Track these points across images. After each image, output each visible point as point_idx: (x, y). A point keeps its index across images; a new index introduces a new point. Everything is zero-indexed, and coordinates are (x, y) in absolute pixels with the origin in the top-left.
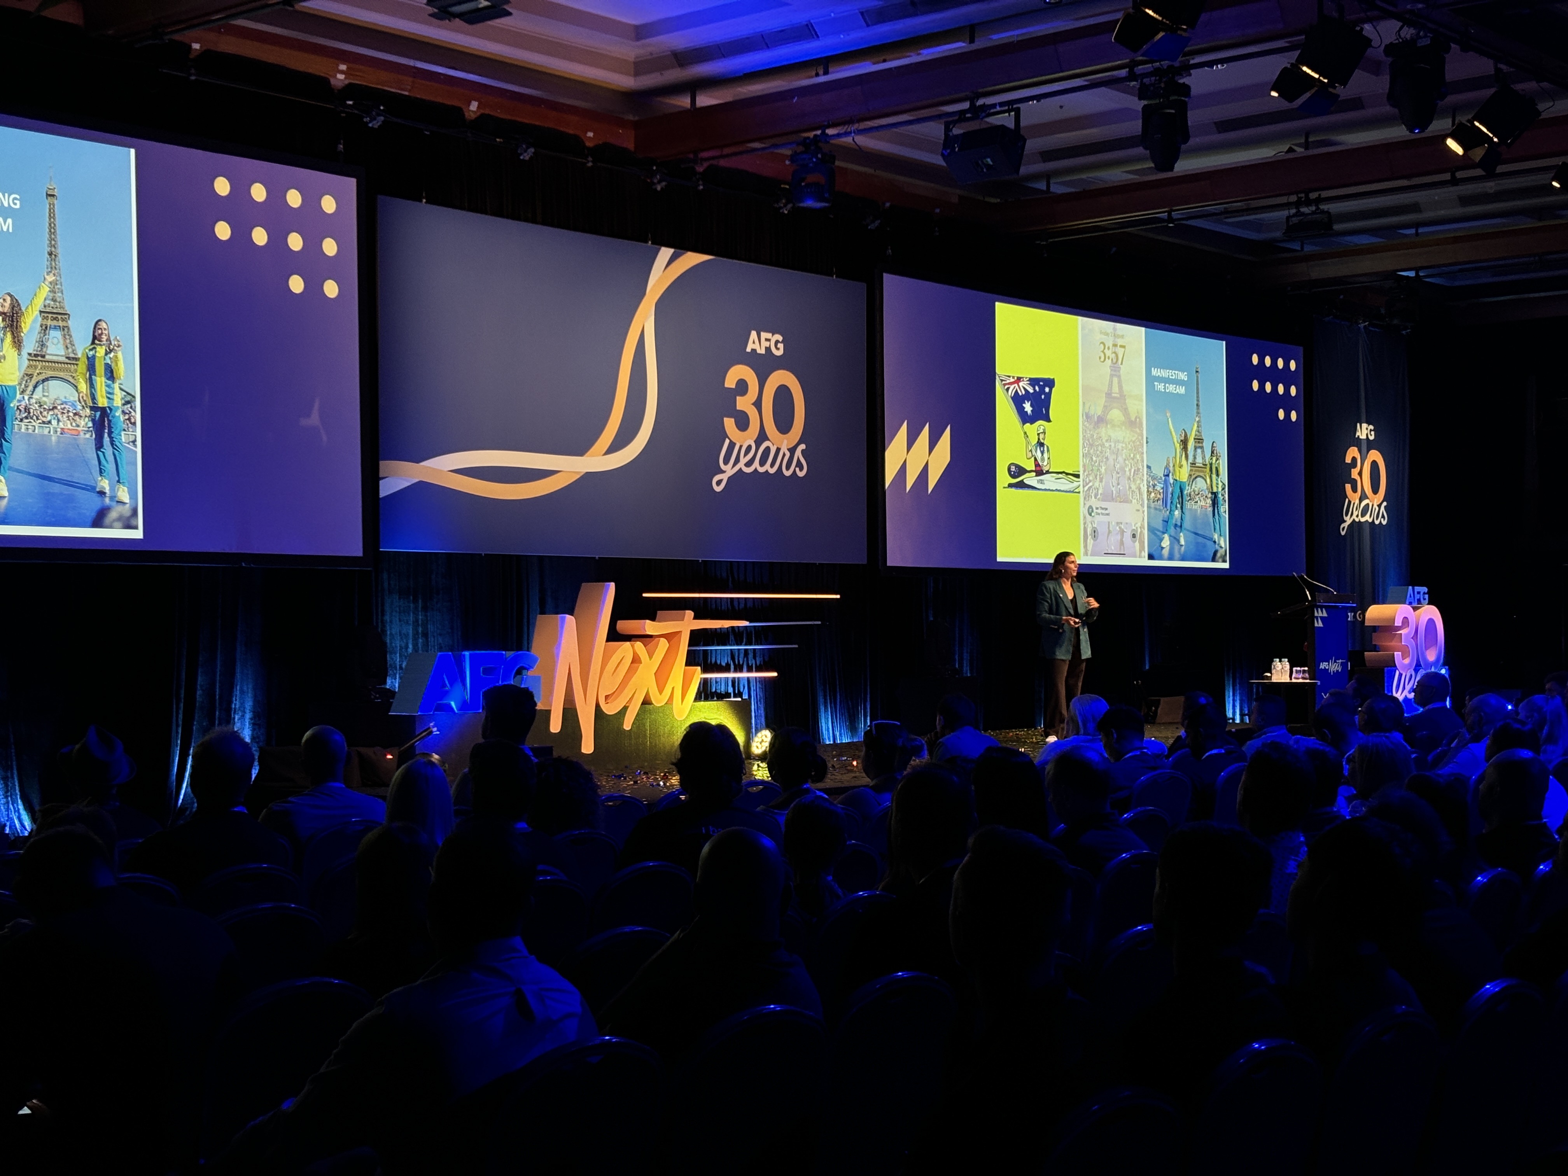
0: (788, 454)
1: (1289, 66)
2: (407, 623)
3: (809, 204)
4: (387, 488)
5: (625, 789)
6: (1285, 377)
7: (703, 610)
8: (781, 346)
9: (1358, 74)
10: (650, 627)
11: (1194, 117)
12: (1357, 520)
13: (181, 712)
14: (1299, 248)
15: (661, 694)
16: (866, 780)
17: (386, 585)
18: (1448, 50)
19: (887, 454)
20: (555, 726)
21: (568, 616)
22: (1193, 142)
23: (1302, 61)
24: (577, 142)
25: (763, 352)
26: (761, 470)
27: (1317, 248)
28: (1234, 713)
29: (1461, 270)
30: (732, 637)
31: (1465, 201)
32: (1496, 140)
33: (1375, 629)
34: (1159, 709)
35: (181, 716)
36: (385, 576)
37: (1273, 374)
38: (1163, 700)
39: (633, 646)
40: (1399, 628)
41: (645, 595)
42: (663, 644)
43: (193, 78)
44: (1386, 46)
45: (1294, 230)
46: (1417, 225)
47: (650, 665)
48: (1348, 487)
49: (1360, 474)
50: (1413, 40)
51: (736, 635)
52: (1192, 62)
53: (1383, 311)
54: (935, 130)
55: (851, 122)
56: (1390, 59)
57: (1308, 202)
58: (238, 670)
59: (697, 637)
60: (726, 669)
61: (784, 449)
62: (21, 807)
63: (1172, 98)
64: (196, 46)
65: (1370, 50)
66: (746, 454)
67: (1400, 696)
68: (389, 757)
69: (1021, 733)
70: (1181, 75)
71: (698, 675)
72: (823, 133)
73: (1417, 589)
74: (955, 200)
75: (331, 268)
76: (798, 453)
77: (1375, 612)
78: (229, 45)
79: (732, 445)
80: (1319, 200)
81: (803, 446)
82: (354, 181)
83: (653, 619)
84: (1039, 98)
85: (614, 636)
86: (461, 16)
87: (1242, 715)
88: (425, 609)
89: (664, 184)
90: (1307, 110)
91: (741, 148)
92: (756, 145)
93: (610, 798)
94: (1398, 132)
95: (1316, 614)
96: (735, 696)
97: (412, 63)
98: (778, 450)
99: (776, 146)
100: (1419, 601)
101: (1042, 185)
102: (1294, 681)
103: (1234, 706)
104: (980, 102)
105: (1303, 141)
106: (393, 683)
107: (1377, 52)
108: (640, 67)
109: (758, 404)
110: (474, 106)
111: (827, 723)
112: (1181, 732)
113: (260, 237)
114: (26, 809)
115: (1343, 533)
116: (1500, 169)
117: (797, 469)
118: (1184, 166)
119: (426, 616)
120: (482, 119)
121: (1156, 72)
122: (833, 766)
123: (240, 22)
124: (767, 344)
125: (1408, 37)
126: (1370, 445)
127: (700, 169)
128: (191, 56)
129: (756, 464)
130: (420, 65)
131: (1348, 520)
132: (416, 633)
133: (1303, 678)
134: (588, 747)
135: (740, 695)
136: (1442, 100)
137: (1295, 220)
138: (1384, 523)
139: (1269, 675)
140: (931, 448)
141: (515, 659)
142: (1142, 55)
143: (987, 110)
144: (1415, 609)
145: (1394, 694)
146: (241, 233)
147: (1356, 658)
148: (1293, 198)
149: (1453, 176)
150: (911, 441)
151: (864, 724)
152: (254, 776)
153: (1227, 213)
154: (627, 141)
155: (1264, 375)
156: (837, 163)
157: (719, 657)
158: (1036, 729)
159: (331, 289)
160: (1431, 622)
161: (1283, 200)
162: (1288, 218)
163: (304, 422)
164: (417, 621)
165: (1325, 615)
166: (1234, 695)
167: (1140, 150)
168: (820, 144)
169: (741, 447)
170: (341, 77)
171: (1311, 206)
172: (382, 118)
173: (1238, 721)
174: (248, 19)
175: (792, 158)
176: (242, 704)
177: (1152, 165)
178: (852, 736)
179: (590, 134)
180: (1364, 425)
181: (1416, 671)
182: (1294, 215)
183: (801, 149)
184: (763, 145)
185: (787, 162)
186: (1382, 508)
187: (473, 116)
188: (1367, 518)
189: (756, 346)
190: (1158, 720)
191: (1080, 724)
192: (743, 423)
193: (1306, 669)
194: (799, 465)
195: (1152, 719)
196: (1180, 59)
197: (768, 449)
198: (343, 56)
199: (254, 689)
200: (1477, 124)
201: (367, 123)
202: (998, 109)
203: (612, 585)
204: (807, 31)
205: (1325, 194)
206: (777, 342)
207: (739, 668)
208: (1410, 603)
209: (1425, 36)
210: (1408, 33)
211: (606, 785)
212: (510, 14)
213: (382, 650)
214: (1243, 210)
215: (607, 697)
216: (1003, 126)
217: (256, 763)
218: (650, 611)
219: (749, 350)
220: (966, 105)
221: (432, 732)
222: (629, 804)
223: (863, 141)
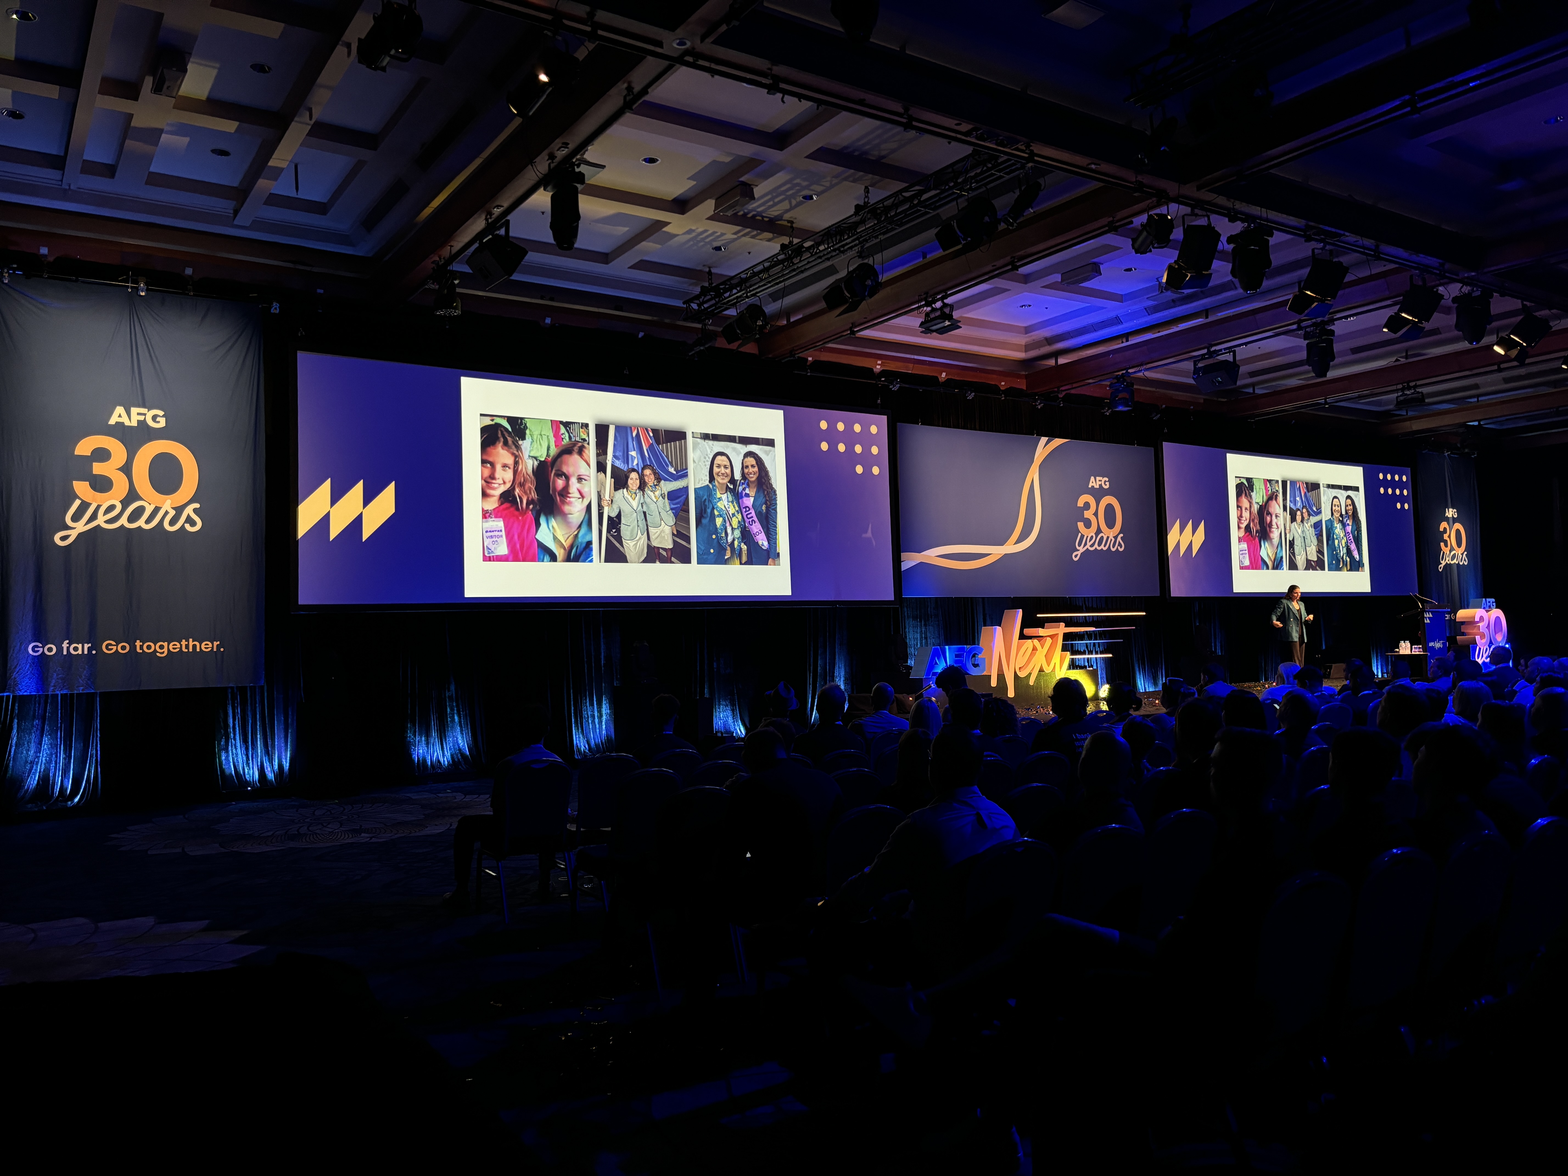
0: (1113, 540)
1: (1393, 314)
2: (917, 632)
3: (1120, 408)
4: (905, 566)
5: (1032, 715)
6: (1401, 485)
7: (1069, 622)
8: (1107, 483)
9: (1436, 315)
10: (1041, 632)
11: (1336, 347)
12: (1449, 563)
13: (811, 677)
14: (1405, 414)
15: (1049, 666)
16: (1164, 710)
17: (906, 614)
18: (1492, 296)
19: (1169, 537)
20: (994, 683)
21: (998, 627)
22: (1337, 361)
23: (1401, 310)
24: (995, 389)
25: (1098, 487)
26: (1099, 548)
27: (1417, 413)
28: (1378, 672)
29: (1507, 420)
30: (1086, 636)
31: (1506, 380)
32: (1525, 344)
33: (1463, 623)
34: (1332, 671)
35: (811, 679)
36: (905, 609)
37: (1393, 484)
38: (1334, 665)
39: (1032, 642)
40: (1478, 622)
41: (1038, 615)
42: (1049, 641)
43: (809, 374)
44: (1453, 298)
45: (1400, 404)
46: (1478, 396)
47: (1042, 652)
48: (1442, 544)
49: (1449, 537)
50: (1470, 293)
51: (1089, 635)
52: (1335, 317)
53: (1459, 445)
54: (1189, 366)
55: (1141, 365)
56: (1456, 305)
57: (1409, 388)
58: (837, 657)
59: (1067, 637)
60: (1084, 653)
61: (1111, 537)
62: (740, 724)
63: (1323, 338)
64: (810, 359)
65: (1443, 301)
66: (1090, 540)
67: (1480, 661)
68: (911, 699)
69: (1252, 684)
70: (1329, 325)
71: (1068, 656)
72: (1127, 371)
73: (1488, 600)
74: (1202, 401)
75: (875, 460)
76: (1119, 539)
77: (1462, 614)
78: (825, 357)
79: (1082, 536)
80: (1415, 387)
81: (1122, 535)
82: (886, 417)
83: (1043, 627)
84: (1246, 344)
85: (1022, 637)
86: (936, 331)
87: (1382, 673)
88: (925, 625)
89: (1042, 405)
90: (1405, 338)
91: (1082, 383)
92: (1091, 381)
93: (1024, 719)
94: (1464, 345)
95: (1425, 616)
96: (1089, 667)
97: (912, 357)
98: (1108, 537)
99: (1100, 381)
100: (1490, 607)
101: (1250, 390)
102: (1413, 653)
103: (1377, 668)
104: (1213, 349)
105: (1404, 354)
106: (911, 662)
107: (1447, 302)
108: (1028, 347)
109: (1096, 514)
110: (944, 375)
111: (1141, 681)
112: (1346, 682)
113: (842, 448)
114: (742, 724)
115: (1440, 570)
116: (1528, 361)
117: (1119, 547)
118: (1331, 374)
119: (926, 629)
120: (948, 381)
121: (1313, 325)
122: (1145, 704)
123: (830, 345)
124: (1100, 483)
125: (1467, 292)
126: (1455, 520)
127: (1061, 396)
128: (808, 364)
129: (1096, 545)
130: (916, 357)
131: (1443, 563)
132: (921, 637)
133: (1419, 652)
134: (1011, 694)
135: (1092, 666)
136: (1489, 324)
137: (1402, 398)
138: (1466, 564)
139: (1398, 650)
140: (1193, 533)
141: (970, 651)
142: (1305, 316)
143: (1217, 352)
144: (1487, 611)
145: (1477, 660)
146: (833, 447)
147: (1452, 640)
148: (1400, 386)
149: (1499, 366)
150: (1182, 529)
151: (1161, 681)
152: (846, 709)
153: (1360, 397)
154: (1022, 385)
155: (1386, 484)
156: (1135, 387)
157: (1079, 647)
158: (1260, 682)
159: (876, 470)
160: (1498, 619)
161: (1394, 388)
162: (1397, 397)
163: (864, 535)
164: (922, 631)
165: (1431, 616)
166: (1377, 662)
167: (1307, 368)
168: (1125, 378)
169: (1087, 537)
170: (878, 367)
171: (1411, 390)
172: (899, 385)
173: (1380, 676)
174: (833, 343)
175: (1110, 386)
176: (839, 673)
177: (1314, 375)
178: (1155, 688)
179: (1003, 383)
180: (1451, 510)
181: (1490, 647)
182: (1401, 396)
183: (1115, 381)
184: (1094, 381)
185: (1108, 388)
186: (1464, 555)
187: (943, 380)
188: (1455, 561)
189: (1094, 484)
190: (1331, 677)
191: (1285, 678)
192: (1088, 524)
193: (1421, 646)
194: (1120, 545)
195: (1328, 676)
196: (1327, 316)
197: (1102, 537)
198: (879, 357)
199: (845, 666)
200: (1512, 336)
201: (891, 389)
202: (1223, 351)
203: (1021, 610)
204: (1117, 321)
205: (1419, 383)
206: (1105, 481)
207: (1090, 652)
208: (1484, 608)
209: (1477, 290)
210: (1466, 289)
211: (1021, 713)
212: (961, 327)
213: (905, 646)
214: (1369, 395)
215: (1020, 668)
216: (1226, 360)
217: (847, 702)
218: (1041, 623)
219: (1090, 486)
220: (1205, 351)
221: (931, 686)
222: (1034, 722)
223: (1149, 374)
